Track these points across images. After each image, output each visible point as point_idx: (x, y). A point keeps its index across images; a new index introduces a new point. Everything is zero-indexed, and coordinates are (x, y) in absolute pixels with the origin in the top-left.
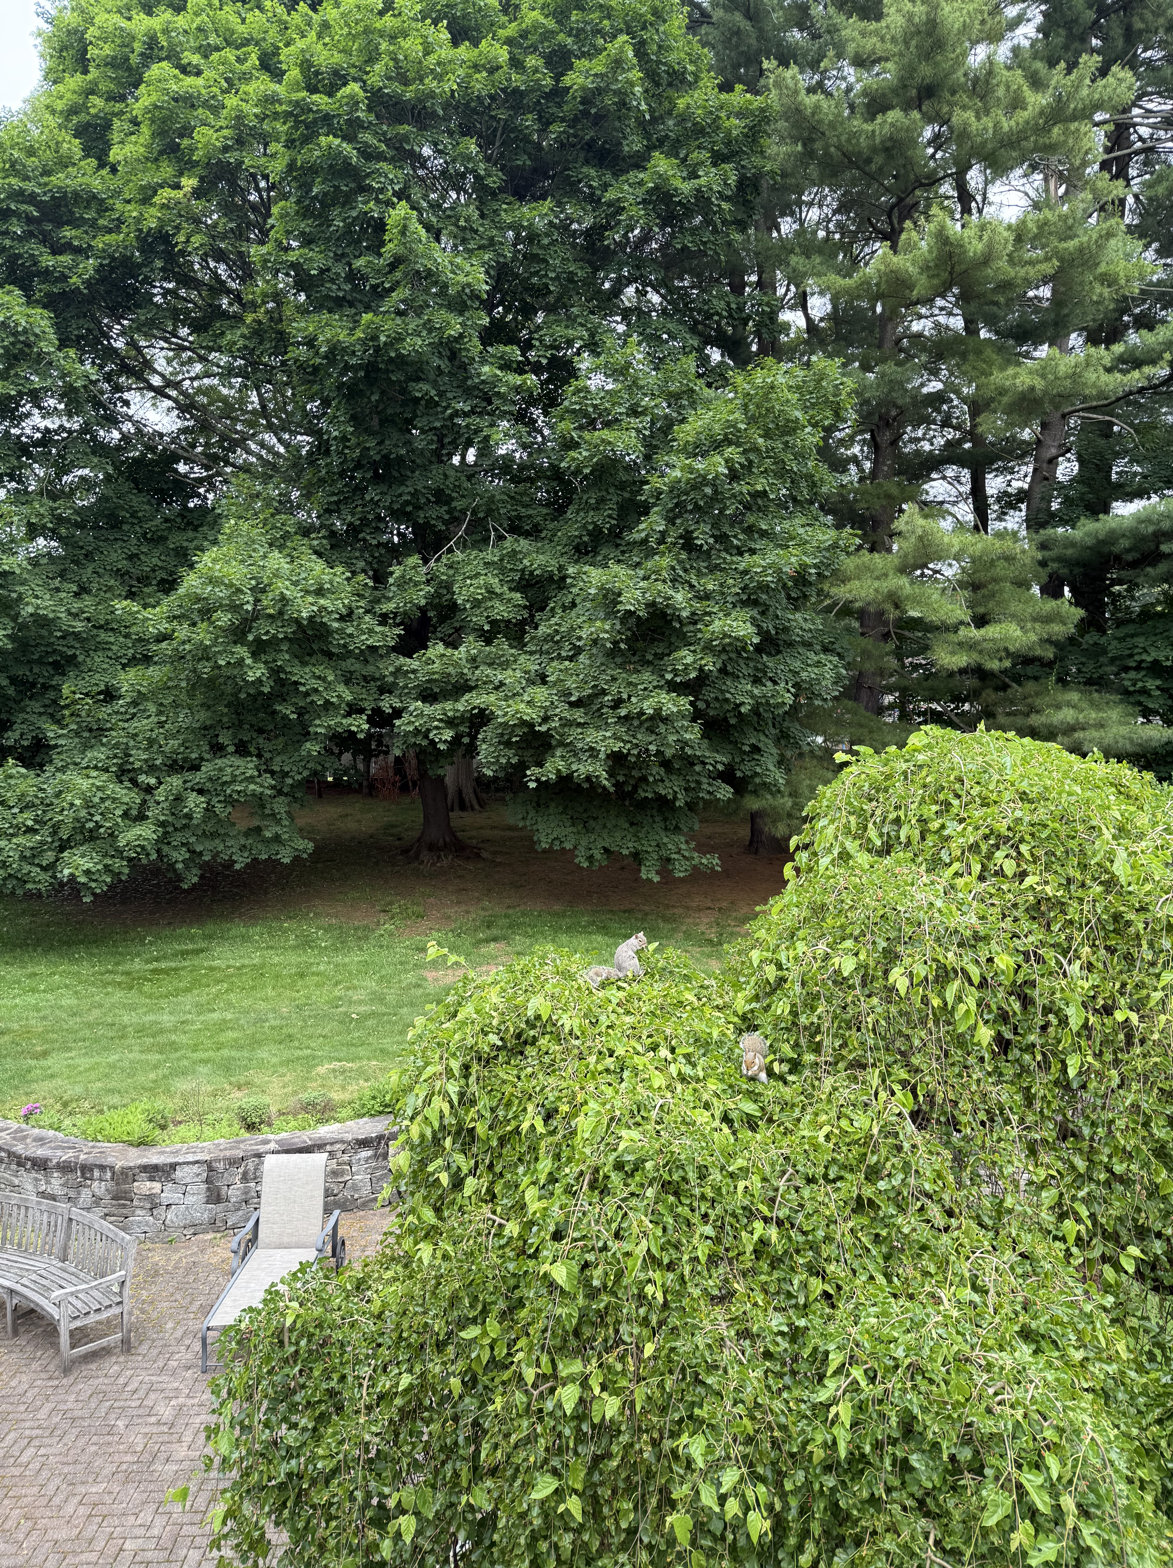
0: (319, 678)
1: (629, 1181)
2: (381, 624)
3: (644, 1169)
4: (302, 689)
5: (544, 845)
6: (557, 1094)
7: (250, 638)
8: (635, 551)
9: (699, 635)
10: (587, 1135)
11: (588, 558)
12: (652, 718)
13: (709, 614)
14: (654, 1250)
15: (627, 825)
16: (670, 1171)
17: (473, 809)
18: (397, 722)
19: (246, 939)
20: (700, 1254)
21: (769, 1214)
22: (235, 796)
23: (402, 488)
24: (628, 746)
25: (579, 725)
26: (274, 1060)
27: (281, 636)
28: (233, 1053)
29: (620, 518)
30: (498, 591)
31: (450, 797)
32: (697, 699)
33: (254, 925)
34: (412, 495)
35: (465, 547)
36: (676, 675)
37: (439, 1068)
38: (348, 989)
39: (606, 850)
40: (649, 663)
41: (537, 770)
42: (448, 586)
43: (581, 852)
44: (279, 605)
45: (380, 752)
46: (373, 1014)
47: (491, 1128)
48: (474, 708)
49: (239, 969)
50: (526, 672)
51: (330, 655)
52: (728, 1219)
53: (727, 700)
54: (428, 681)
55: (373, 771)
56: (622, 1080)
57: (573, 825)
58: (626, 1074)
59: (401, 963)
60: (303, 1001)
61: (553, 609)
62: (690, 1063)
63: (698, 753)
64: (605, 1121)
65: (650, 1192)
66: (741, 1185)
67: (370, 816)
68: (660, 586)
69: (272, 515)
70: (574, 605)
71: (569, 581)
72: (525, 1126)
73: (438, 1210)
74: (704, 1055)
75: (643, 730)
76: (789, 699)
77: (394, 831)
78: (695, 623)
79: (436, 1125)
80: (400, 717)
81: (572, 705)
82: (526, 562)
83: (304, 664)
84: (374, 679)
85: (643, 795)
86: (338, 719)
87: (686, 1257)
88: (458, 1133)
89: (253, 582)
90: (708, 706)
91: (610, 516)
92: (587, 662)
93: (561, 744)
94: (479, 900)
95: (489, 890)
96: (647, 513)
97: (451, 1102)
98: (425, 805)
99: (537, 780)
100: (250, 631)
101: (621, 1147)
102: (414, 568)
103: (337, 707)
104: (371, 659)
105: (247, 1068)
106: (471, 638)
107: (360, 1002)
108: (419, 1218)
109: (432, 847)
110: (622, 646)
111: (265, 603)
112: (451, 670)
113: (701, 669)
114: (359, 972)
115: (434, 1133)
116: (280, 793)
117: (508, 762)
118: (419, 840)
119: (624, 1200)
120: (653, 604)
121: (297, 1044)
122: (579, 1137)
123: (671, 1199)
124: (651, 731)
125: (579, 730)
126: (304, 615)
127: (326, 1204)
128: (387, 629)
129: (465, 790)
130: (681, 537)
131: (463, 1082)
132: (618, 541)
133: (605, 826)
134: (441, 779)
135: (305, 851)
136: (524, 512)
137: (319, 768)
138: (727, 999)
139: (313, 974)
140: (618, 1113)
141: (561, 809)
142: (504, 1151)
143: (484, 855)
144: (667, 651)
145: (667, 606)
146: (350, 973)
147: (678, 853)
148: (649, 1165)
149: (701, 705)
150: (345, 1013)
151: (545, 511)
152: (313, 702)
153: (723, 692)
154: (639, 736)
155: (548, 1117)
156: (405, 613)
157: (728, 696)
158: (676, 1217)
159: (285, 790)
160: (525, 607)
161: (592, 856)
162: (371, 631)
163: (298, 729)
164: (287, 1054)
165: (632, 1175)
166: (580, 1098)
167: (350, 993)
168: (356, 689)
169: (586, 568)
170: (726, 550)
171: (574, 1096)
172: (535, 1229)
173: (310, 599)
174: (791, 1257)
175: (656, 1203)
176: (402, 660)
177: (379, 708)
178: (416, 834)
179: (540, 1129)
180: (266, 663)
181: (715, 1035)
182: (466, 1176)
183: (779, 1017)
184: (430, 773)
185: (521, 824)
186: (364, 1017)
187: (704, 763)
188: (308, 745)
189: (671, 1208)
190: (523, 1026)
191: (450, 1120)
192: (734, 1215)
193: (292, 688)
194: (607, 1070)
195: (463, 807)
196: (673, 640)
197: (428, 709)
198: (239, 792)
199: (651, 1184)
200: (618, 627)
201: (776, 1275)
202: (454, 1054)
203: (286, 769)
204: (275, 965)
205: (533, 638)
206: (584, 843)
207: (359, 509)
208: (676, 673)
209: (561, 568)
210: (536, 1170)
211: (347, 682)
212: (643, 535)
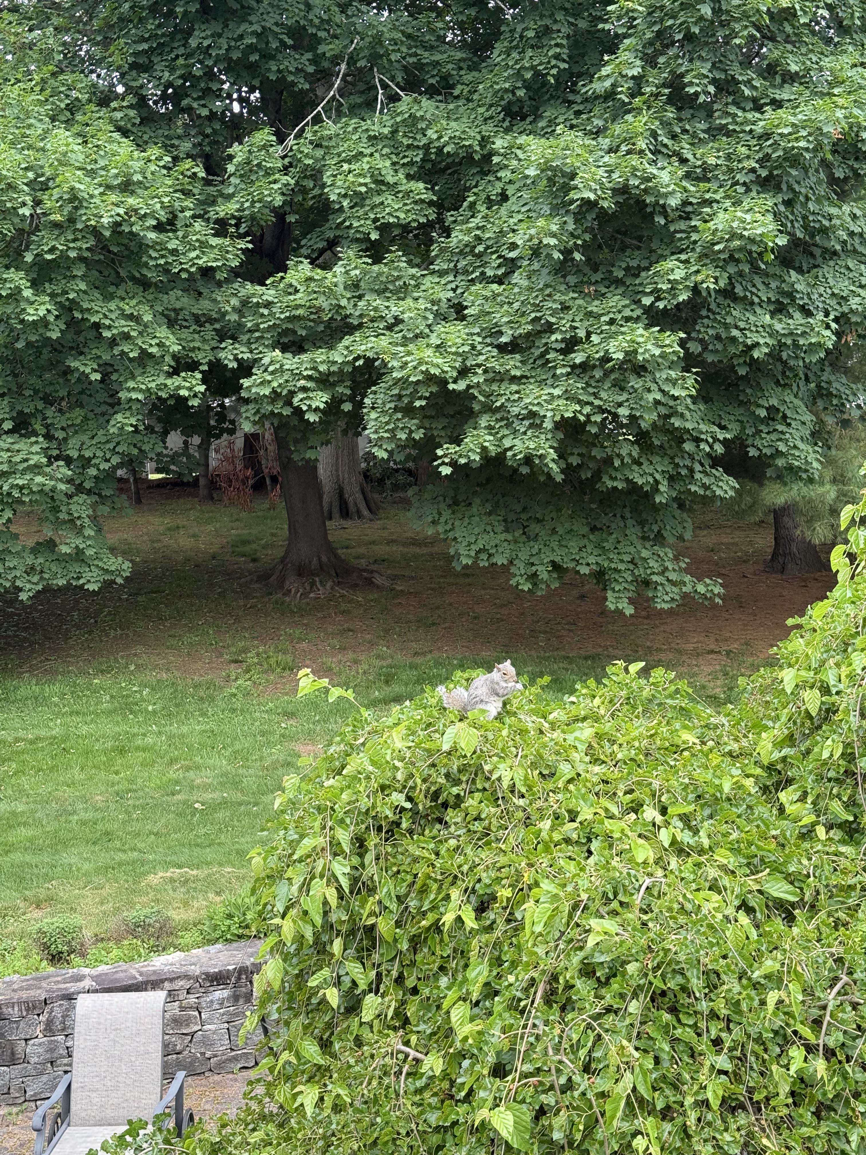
0: (131, 317)
1: (603, 991)
2: (217, 234)
3: (624, 974)
4: (107, 334)
5: (465, 561)
6: (493, 874)
7: (29, 258)
8: (596, 111)
9: (694, 237)
10: (538, 928)
11: (525, 124)
12: (621, 366)
13: (709, 203)
14: (642, 1089)
15: (585, 530)
16: (663, 976)
17: (360, 516)
18: (246, 382)
19: (39, 700)
20: (710, 1095)
21: (813, 1040)
22: (16, 494)
23: (243, 27)
24: (587, 410)
25: (514, 379)
26: (86, 867)
27: (73, 254)
28: (28, 858)
29: (572, 59)
30: (390, 179)
31: (326, 499)
32: (689, 338)
33: (49, 682)
34: (258, 35)
35: (340, 114)
36: (658, 299)
37: (321, 841)
38: (188, 769)
39: (556, 566)
40: (618, 282)
41: (453, 449)
42: (316, 174)
43: (520, 569)
44: (69, 208)
45: (222, 431)
46: (224, 803)
47: (398, 924)
48: (356, 359)
49: (32, 742)
50: (433, 303)
51: (145, 284)
52: (751, 1046)
53: (734, 339)
54: (289, 319)
55: (213, 463)
56: (590, 853)
57: (507, 531)
58: (595, 845)
59: (263, 734)
60: (125, 785)
61: (472, 205)
62: (690, 828)
63: (689, 426)
64: (566, 908)
65: (634, 1007)
66: (772, 997)
67: (210, 528)
68: (634, 160)
69: (54, 74)
70: (504, 197)
71: (496, 159)
72: (448, 918)
73: (325, 1045)
74: (711, 817)
75: (607, 385)
76: (828, 338)
77: (247, 549)
78: (688, 218)
79: (318, 920)
80: (249, 374)
81: (502, 349)
82: (431, 134)
83: (108, 297)
84: (211, 321)
85: (610, 484)
86: (161, 380)
87: (689, 1101)
88: (352, 932)
89: (31, 175)
90: (705, 349)
91: (557, 57)
92: (525, 283)
93: (488, 409)
94: (372, 644)
95: (387, 631)
96: (612, 50)
97: (339, 889)
98: (290, 510)
99: (453, 464)
100: (27, 249)
101: (591, 942)
102: (264, 147)
103: (157, 360)
104: (205, 291)
105: (48, 878)
106: (351, 253)
107: (206, 787)
108: (298, 1055)
109: (301, 571)
110: (577, 256)
111: (48, 204)
112: (322, 302)
113: (696, 289)
114: (203, 745)
115: (317, 936)
116: (80, 489)
117: (409, 438)
118: (283, 560)
119: (597, 1017)
120: (623, 190)
121: (118, 844)
122: (527, 931)
123: (666, 1017)
124: (620, 386)
125: (514, 387)
126: (105, 221)
127: (165, 1066)
128: (227, 241)
129: (347, 489)
130: (664, 85)
131: (355, 861)
132: (571, 97)
133: (554, 531)
134: (311, 467)
135: (118, 572)
136: (427, 57)
137: (135, 452)
138: (744, 743)
139: (138, 748)
140: (584, 896)
141: (489, 507)
142: (419, 957)
143: (379, 580)
144: (645, 264)
145: (646, 191)
146: (190, 747)
147: (662, 573)
148: (632, 968)
149: (695, 348)
150: (185, 802)
151: (459, 55)
152: (123, 353)
153: (727, 326)
154: (603, 395)
155: (481, 909)
156: (253, 218)
157: (735, 333)
158: (675, 1041)
159: (87, 485)
160: (431, 203)
161: (535, 575)
162: (203, 245)
163: (102, 396)
164: (104, 858)
165: (607, 983)
166: (527, 878)
167: (191, 774)
168: (185, 334)
169: (522, 139)
170: (735, 103)
171: (519, 875)
172: (466, 1063)
173: (113, 198)
174: (847, 1102)
175: (642, 1023)
176: (250, 288)
177: (219, 360)
178: (280, 553)
179: (470, 922)
180: (52, 295)
181: (727, 788)
182: (364, 993)
183: (825, 763)
184: (295, 457)
185: (430, 532)
186: (213, 808)
187: (697, 440)
188: (119, 417)
189: (666, 1029)
190: (442, 780)
191: (338, 916)
192: (759, 1040)
193: (92, 334)
194: (567, 841)
195: (345, 513)
196: (654, 246)
197: (290, 362)
198: (21, 488)
199: (635, 995)
200: (571, 227)
201: (824, 1129)
202: (342, 821)
203: (87, 454)
204: (84, 737)
205: (442, 250)
206: (524, 555)
207: (181, 61)
208: (658, 296)
209: (484, 141)
210: (465, 980)
211: (171, 324)
212: (608, 84)
